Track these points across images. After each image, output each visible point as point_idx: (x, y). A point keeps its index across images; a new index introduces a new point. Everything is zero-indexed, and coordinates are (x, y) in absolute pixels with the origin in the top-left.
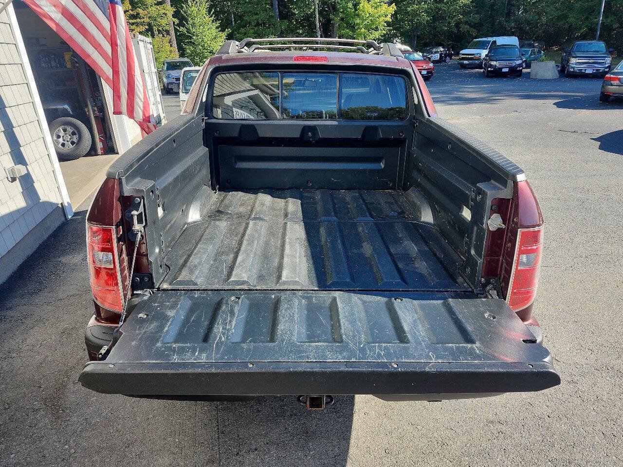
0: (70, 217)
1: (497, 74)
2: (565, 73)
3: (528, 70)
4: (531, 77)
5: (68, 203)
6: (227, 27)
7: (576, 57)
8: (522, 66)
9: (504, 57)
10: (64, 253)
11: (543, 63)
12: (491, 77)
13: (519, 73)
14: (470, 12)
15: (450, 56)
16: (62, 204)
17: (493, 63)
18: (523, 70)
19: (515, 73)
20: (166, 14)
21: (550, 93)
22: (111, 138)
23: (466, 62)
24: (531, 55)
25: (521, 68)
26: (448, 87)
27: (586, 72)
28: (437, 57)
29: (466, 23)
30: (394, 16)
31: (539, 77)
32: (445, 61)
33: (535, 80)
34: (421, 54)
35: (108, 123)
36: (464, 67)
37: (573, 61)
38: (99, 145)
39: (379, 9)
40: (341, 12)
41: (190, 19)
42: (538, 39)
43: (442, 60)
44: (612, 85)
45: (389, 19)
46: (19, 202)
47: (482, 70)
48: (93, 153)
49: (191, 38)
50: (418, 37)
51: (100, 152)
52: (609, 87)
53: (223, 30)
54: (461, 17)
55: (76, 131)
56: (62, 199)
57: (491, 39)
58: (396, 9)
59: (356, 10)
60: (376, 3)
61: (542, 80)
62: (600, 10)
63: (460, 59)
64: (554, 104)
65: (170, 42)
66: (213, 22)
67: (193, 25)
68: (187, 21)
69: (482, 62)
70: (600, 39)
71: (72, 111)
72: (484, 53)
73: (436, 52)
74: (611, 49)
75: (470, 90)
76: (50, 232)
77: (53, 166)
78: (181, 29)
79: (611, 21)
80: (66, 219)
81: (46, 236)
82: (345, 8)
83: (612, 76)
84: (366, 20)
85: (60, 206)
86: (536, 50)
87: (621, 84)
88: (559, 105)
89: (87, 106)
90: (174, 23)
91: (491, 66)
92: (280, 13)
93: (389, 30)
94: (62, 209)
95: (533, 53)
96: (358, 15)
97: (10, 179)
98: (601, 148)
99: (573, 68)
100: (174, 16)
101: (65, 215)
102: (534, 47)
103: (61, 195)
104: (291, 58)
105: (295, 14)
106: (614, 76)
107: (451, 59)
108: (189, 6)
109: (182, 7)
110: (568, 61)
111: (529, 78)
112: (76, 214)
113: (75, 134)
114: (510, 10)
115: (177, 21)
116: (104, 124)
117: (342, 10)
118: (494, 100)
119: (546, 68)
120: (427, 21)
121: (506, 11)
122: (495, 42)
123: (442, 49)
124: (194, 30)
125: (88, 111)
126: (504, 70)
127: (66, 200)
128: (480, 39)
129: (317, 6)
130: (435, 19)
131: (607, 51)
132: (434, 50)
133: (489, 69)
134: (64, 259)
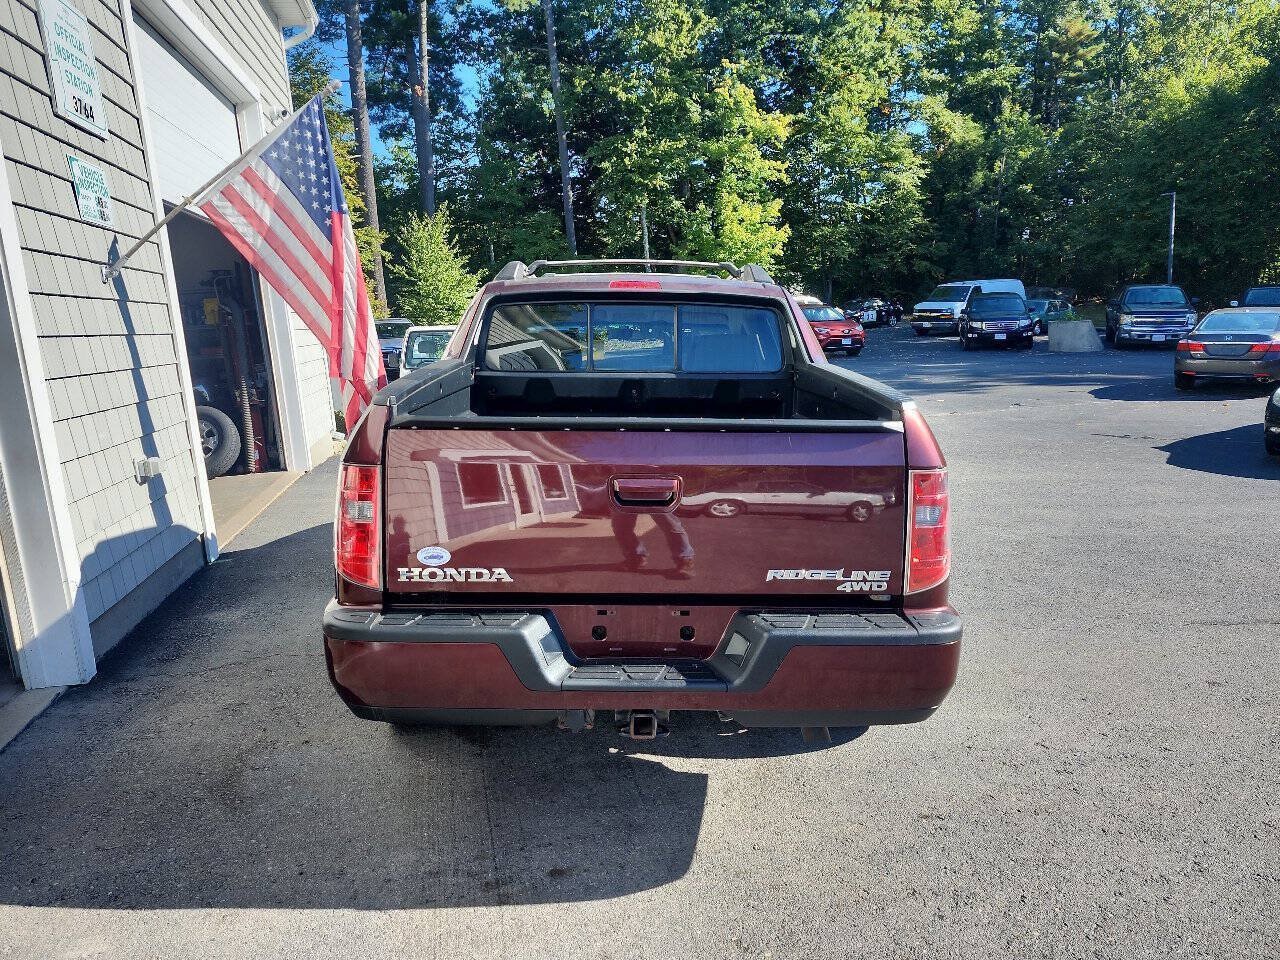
0: (213, 560)
1: (984, 344)
2: (1114, 340)
3: (1045, 338)
4: (1051, 349)
5: (212, 534)
6: (480, 266)
7: (1131, 313)
8: (1032, 330)
9: (997, 314)
10: (209, 608)
11: (1071, 324)
12: (976, 349)
13: (1026, 343)
14: (930, 239)
15: (898, 314)
16: (202, 536)
17: (977, 325)
18: (1036, 338)
19: (1018, 342)
20: (369, 244)
21: (1085, 375)
22: (275, 443)
23: (927, 325)
24: (1049, 310)
25: (1030, 333)
26: (894, 366)
27: (1153, 339)
28: (871, 316)
29: (924, 257)
30: (788, 245)
31: (1065, 348)
32: (887, 323)
33: (1059, 354)
34: (841, 311)
35: (272, 416)
36: (923, 333)
37: (1126, 319)
38: (254, 455)
39: (760, 235)
40: (691, 241)
41: (414, 252)
42: (1061, 283)
43: (881, 321)
44: (1192, 358)
45: (779, 251)
46: (146, 520)
47: (958, 339)
48: (241, 469)
49: (414, 284)
50: (835, 283)
51: (253, 466)
52: (1188, 361)
53: (473, 272)
54: (914, 247)
55: (215, 431)
56: (204, 525)
57: (972, 284)
58: (790, 233)
59: (717, 236)
60: (754, 225)
61: (1068, 354)
62: (1169, 231)
63: (914, 320)
64: (1090, 393)
65: (375, 290)
66: (456, 256)
67: (420, 262)
68: (407, 254)
69: (957, 325)
70: (1175, 282)
71: (211, 397)
72: (958, 307)
73: (868, 308)
74: (1195, 299)
75: (934, 371)
76: (181, 580)
77: (196, 471)
78: (398, 268)
79: (1193, 252)
80: (206, 562)
81: (175, 586)
82: (698, 234)
83: (1190, 341)
84: (736, 253)
85: (199, 538)
86: (1058, 302)
87: (1208, 356)
88: (1098, 394)
89: (239, 388)
90: (383, 258)
91: (973, 330)
92: (580, 241)
93: (780, 271)
94: (202, 545)
95: (1052, 306)
96: (721, 245)
97: (139, 479)
98: (1170, 461)
99: (1129, 332)
100: (384, 247)
101: (205, 556)
102: (1055, 297)
103: (203, 519)
104: (607, 283)
105: (608, 245)
106: (1195, 342)
107: (898, 320)
108: (413, 229)
109: (400, 232)
110: (1117, 320)
111: (1047, 350)
112: (223, 556)
113: (212, 435)
114: (1004, 234)
115: (388, 256)
116: (265, 418)
117: (690, 238)
118: (978, 386)
119: (1079, 333)
120: (850, 255)
121: (997, 236)
122: (978, 289)
123: (881, 303)
124: (421, 271)
125: (241, 396)
126: (998, 337)
127: (210, 530)
128: (949, 285)
129: (646, 230)
130: (865, 250)
131: (1187, 303)
132: (866, 304)
133: (970, 335)
134: (212, 617)
